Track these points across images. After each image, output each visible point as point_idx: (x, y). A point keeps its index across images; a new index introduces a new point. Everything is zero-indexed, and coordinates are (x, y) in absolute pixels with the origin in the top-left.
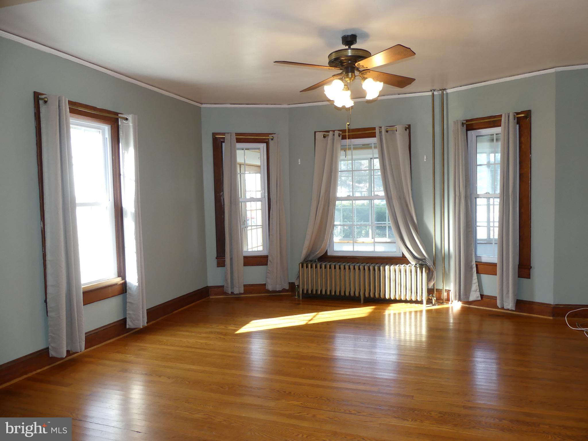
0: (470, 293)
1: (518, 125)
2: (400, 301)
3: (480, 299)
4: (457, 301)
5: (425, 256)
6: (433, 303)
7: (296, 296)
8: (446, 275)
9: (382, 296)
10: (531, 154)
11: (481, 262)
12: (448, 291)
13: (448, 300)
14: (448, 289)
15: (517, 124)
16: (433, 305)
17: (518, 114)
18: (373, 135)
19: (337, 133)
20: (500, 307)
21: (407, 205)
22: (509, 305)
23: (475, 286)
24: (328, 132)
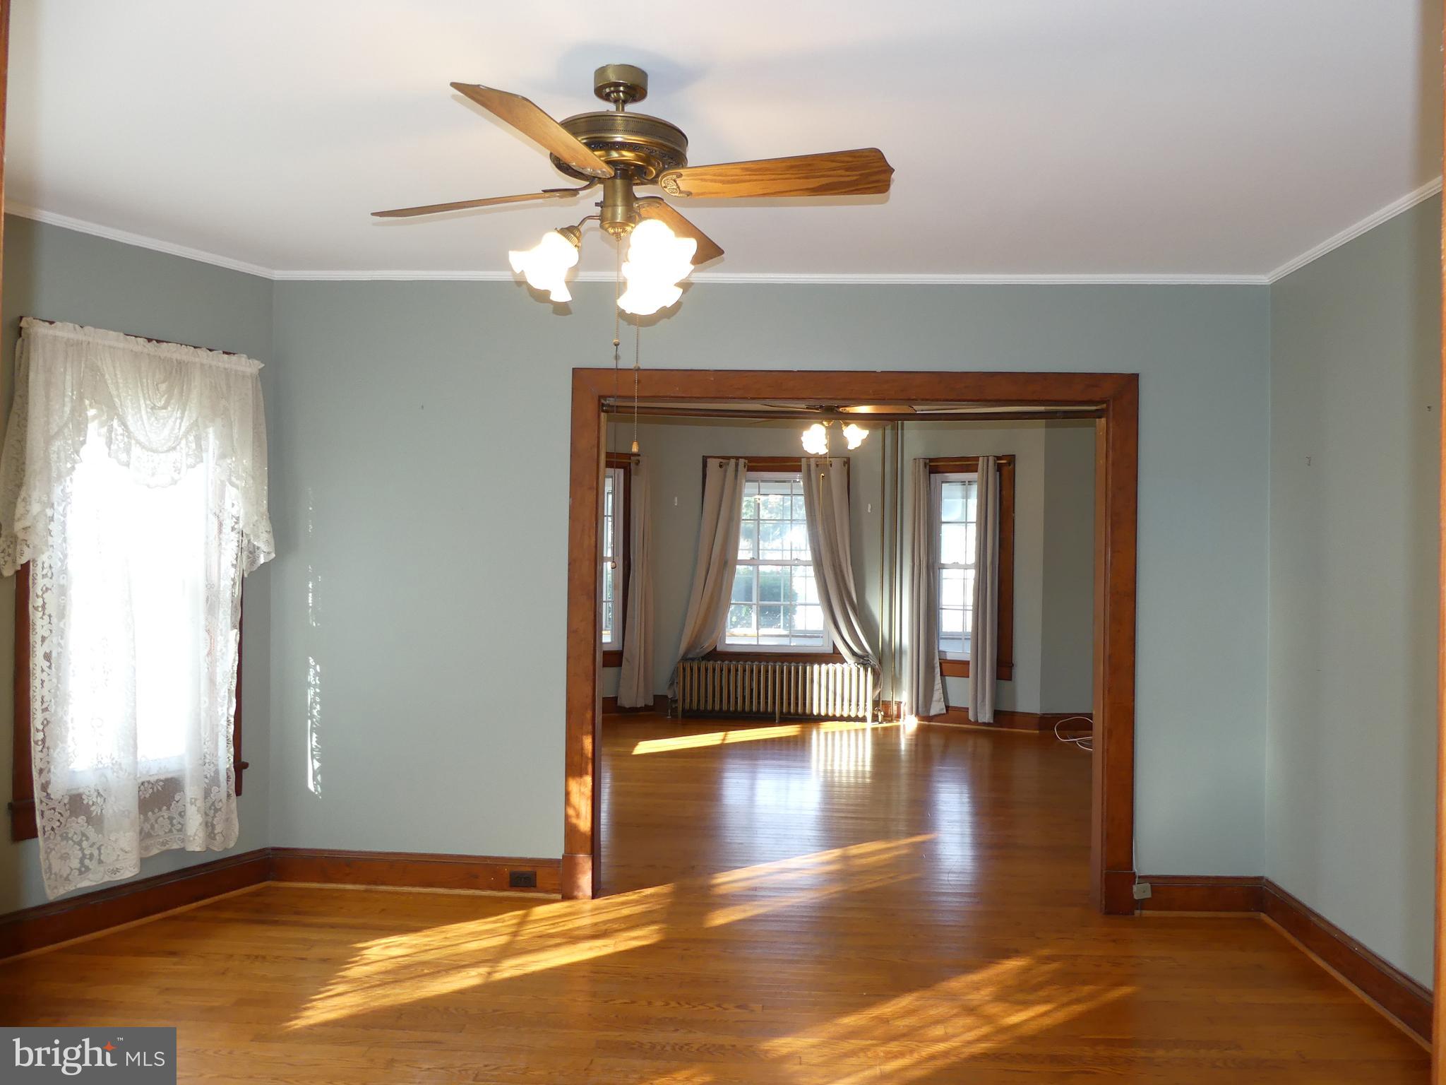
0: (930, 704)
1: (998, 473)
2: (834, 718)
3: (944, 711)
4: (913, 715)
5: (867, 652)
6: (880, 721)
7: (668, 716)
8: (896, 682)
9: (808, 711)
10: (1014, 512)
11: (946, 660)
12: (899, 704)
13: (898, 716)
14: (898, 700)
15: (998, 471)
16: (880, 723)
17: (999, 458)
18: (798, 469)
19: (742, 461)
20: (972, 720)
21: (843, 577)
22: (986, 716)
23: (938, 694)
24: (728, 458)
